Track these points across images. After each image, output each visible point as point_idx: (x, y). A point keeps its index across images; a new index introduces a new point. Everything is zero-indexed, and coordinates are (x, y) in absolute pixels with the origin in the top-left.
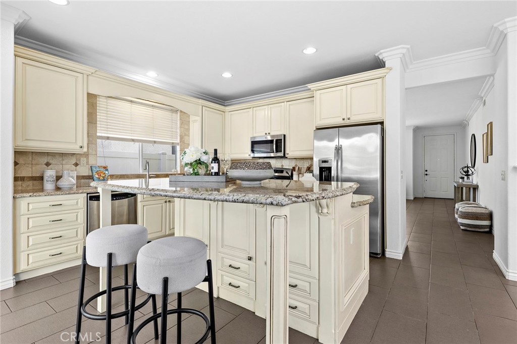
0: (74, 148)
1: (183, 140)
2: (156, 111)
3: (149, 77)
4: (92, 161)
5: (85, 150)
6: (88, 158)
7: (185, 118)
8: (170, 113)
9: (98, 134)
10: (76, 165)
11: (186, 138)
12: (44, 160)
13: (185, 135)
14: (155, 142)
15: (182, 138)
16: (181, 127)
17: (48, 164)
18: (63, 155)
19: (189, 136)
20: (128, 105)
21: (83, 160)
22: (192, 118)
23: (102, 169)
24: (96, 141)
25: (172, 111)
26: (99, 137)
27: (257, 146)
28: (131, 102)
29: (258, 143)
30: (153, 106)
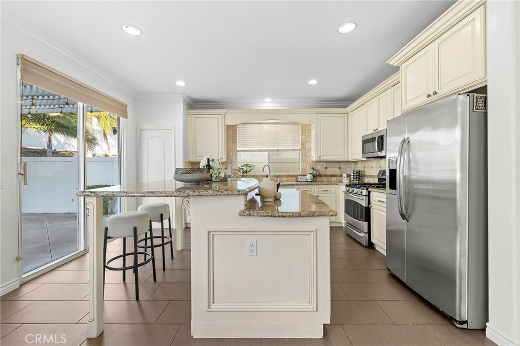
1: (304, 146)
2: (279, 126)
3: (268, 104)
4: (234, 167)
5: (226, 160)
6: (232, 165)
7: (306, 129)
8: (293, 126)
9: (238, 149)
10: (226, 169)
11: (308, 144)
13: (307, 141)
14: (278, 150)
15: (303, 144)
16: (302, 135)
19: (310, 142)
20: (257, 126)
21: (229, 165)
22: (312, 126)
23: (237, 171)
24: (237, 153)
25: (294, 123)
26: (238, 151)
27: (367, 145)
28: (260, 123)
29: (366, 141)
30: (277, 123)
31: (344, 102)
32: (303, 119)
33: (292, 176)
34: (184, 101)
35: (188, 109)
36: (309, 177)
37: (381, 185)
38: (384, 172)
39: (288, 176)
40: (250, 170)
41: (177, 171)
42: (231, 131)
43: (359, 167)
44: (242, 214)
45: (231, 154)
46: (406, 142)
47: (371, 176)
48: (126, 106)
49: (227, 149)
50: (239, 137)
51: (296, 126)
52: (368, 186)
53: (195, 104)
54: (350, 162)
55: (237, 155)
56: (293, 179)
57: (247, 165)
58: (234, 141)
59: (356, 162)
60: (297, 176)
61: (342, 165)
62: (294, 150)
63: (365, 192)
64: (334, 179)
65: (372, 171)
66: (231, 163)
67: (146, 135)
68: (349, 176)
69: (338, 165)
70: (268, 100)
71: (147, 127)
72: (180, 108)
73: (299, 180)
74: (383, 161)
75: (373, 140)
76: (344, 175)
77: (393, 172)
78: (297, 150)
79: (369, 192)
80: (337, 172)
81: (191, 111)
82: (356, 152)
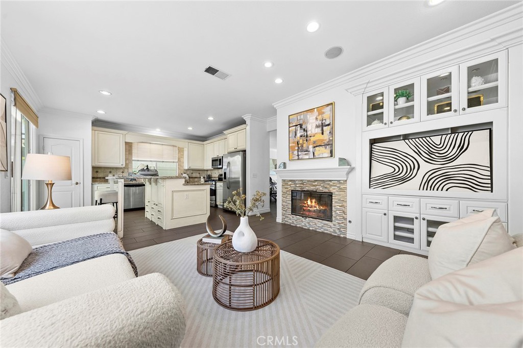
0: (119, 165)
3: (157, 132)
4: (130, 171)
5: (124, 166)
7: (181, 150)
10: (123, 172)
12: (109, 170)
13: (181, 157)
14: (163, 162)
15: (179, 159)
16: (178, 154)
17: (110, 172)
18: (117, 168)
19: (183, 158)
20: (148, 145)
21: (126, 170)
22: (185, 149)
25: (174, 146)
26: (133, 160)
27: (214, 162)
29: (214, 161)
30: (162, 144)
31: (203, 139)
32: (179, 144)
34: (91, 120)
35: (94, 126)
37: (220, 179)
38: (221, 175)
42: (129, 146)
43: (209, 173)
44: (184, 185)
45: (128, 162)
46: (229, 163)
47: (215, 177)
49: (126, 159)
50: (134, 151)
51: (175, 148)
52: (215, 181)
54: (204, 170)
55: (132, 163)
58: (130, 153)
59: (207, 170)
61: (200, 172)
62: (174, 162)
63: (214, 183)
64: (196, 179)
65: (216, 174)
66: (128, 169)
67: (49, 141)
68: (204, 178)
69: (198, 172)
70: (158, 130)
71: (49, 136)
72: (89, 125)
74: (220, 170)
75: (217, 160)
76: (202, 177)
77: (225, 173)
78: (176, 162)
79: (216, 183)
80: (198, 175)
81: (95, 128)
82: (208, 165)
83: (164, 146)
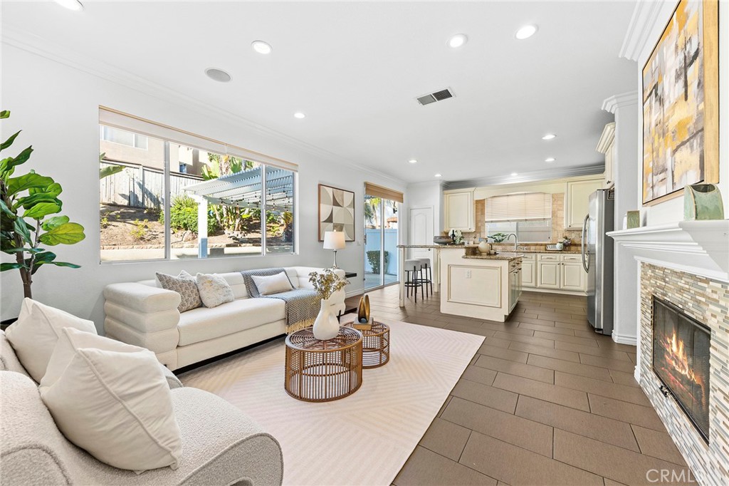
0: (469, 229)
1: (556, 215)
3: (515, 178)
4: (483, 236)
5: (474, 230)
8: (543, 196)
9: (486, 220)
10: (475, 238)
11: (559, 213)
13: (559, 210)
14: (526, 220)
15: (554, 214)
16: (553, 204)
19: (563, 210)
20: (505, 199)
21: (478, 235)
24: (485, 224)
25: (544, 193)
26: (486, 222)
28: (508, 195)
30: (525, 194)
32: (554, 188)
33: (541, 245)
34: (441, 185)
35: (444, 190)
36: (558, 246)
39: (537, 245)
40: (503, 240)
41: (435, 237)
42: (480, 205)
44: (463, 257)
45: (480, 225)
48: (402, 195)
49: (476, 221)
50: (487, 210)
51: (546, 196)
53: (449, 186)
55: (484, 226)
56: (543, 247)
57: (500, 234)
58: (483, 213)
60: (546, 245)
62: (544, 219)
66: (480, 233)
67: (414, 212)
70: (514, 174)
71: (414, 207)
72: (437, 190)
73: (549, 249)
78: (547, 219)
81: (446, 192)
83: (527, 196)
